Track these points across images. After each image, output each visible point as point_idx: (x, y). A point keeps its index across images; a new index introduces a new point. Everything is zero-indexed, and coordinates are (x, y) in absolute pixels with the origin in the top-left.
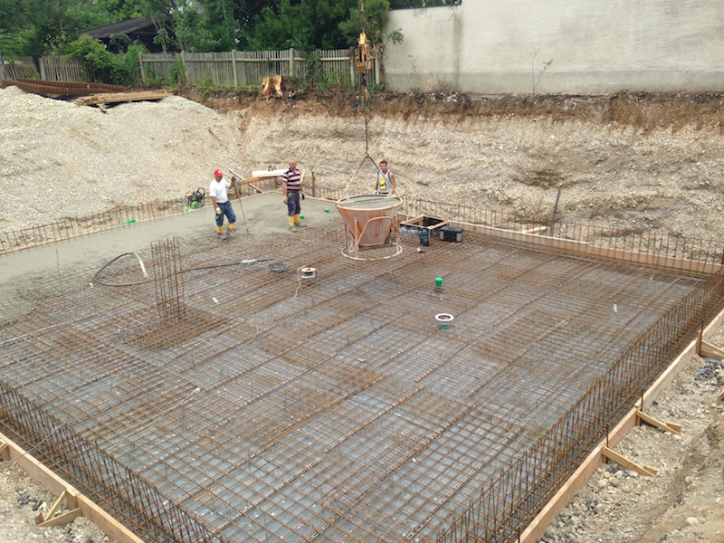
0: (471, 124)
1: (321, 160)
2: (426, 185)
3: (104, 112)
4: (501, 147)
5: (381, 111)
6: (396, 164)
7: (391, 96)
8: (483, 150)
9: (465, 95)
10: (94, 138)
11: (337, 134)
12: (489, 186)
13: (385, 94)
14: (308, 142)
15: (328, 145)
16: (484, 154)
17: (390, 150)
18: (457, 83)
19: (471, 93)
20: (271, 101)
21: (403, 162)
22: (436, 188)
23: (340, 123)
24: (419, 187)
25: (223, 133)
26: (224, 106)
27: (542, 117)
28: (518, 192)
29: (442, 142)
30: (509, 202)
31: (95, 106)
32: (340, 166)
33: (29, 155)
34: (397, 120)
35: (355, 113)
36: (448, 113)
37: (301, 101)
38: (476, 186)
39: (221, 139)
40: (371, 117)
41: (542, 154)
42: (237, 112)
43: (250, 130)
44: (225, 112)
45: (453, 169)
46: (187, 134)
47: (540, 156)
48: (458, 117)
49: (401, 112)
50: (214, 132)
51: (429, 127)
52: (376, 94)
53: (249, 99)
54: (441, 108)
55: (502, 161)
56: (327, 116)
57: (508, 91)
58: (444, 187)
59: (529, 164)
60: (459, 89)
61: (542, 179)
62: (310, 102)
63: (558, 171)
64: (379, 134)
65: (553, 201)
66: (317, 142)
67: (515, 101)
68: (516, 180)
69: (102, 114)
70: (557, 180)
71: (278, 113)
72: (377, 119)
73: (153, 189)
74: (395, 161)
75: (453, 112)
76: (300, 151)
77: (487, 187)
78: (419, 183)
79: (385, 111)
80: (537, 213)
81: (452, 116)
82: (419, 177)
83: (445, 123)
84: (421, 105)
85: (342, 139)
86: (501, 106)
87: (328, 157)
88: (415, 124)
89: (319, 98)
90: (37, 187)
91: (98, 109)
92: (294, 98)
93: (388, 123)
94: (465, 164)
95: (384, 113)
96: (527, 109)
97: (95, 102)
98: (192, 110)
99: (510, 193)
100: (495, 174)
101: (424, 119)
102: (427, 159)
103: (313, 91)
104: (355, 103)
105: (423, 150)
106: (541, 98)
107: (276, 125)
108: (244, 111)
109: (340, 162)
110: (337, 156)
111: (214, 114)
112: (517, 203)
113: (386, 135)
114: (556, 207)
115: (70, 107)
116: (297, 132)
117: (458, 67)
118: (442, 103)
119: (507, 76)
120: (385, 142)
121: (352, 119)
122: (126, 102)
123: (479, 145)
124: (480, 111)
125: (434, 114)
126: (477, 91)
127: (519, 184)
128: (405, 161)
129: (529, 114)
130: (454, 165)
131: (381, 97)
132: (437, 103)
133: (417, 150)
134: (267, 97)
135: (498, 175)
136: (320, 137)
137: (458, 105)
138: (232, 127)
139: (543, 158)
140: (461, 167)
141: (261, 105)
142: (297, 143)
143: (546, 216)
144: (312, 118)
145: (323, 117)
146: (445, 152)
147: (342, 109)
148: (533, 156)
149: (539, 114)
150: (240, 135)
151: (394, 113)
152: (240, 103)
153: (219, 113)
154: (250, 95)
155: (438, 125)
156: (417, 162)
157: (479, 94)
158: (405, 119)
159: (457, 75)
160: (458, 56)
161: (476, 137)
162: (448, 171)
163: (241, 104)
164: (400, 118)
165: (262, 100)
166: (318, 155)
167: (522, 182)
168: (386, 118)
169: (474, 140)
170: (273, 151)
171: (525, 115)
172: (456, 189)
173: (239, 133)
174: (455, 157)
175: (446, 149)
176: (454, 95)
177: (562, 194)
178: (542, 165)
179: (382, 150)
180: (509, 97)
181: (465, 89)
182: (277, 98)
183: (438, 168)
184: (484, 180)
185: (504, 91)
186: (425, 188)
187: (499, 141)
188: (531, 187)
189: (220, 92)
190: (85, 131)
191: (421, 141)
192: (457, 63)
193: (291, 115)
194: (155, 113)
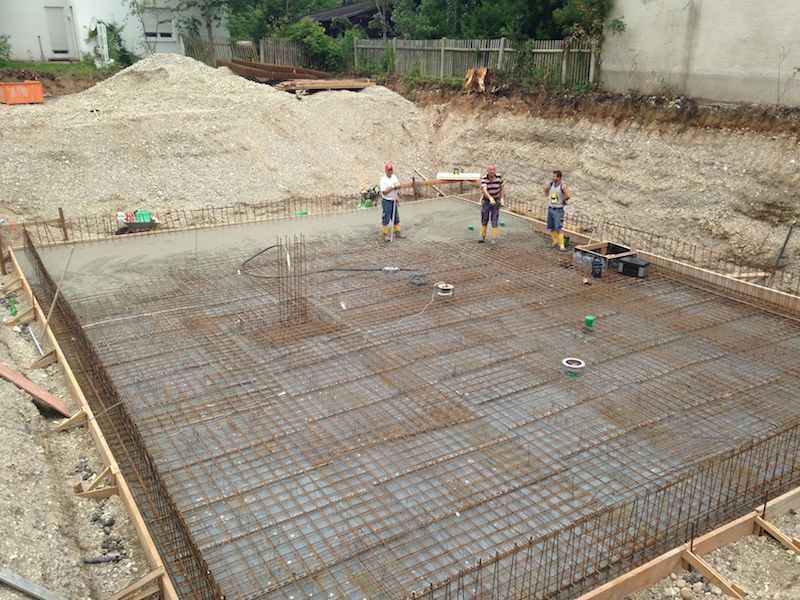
0: (694, 136)
1: (513, 166)
2: (626, 205)
3: (300, 99)
4: (725, 168)
5: (590, 114)
6: (596, 178)
7: (605, 96)
8: (703, 170)
9: (693, 101)
10: (283, 125)
11: (537, 138)
12: (703, 214)
13: (597, 95)
14: (503, 145)
15: (523, 149)
16: (702, 174)
17: (592, 161)
18: (685, 85)
19: (699, 99)
20: (472, 96)
21: (604, 176)
22: (637, 210)
23: (541, 125)
24: (616, 207)
25: (416, 129)
26: (425, 99)
27: (784, 135)
28: (738, 225)
29: (653, 155)
30: (725, 237)
31: (293, 92)
32: (533, 175)
33: (219, 137)
34: (606, 125)
35: (560, 115)
36: (668, 122)
37: (504, 98)
38: (686, 213)
39: (413, 134)
40: (577, 120)
41: (776, 182)
42: (435, 106)
43: (444, 127)
44: (424, 106)
45: (661, 190)
46: (379, 127)
47: (773, 184)
48: (679, 126)
49: (613, 116)
50: (407, 127)
51: (642, 136)
52: (587, 93)
53: (452, 92)
54: (660, 115)
55: (724, 185)
56: (528, 116)
57: (747, 100)
58: (647, 210)
59: (757, 192)
60: (686, 93)
61: (770, 213)
62: (513, 99)
63: (793, 205)
64: (583, 141)
65: (780, 241)
66: (513, 145)
67: (753, 113)
68: (738, 210)
69: (297, 100)
70: (790, 216)
71: (476, 110)
72: (584, 123)
73: (331, 182)
74: (596, 174)
75: (674, 120)
76: (494, 154)
77: (700, 216)
78: (619, 202)
79: (595, 114)
80: (758, 254)
81: (672, 125)
82: (620, 195)
83: (662, 133)
84: (637, 109)
85: (540, 144)
86: (733, 117)
87: (522, 163)
88: (626, 131)
89: (524, 95)
90: (220, 170)
91: (294, 96)
92: (497, 93)
93: (596, 128)
94: (676, 185)
95: (593, 116)
96: (767, 123)
97: (293, 88)
98: (389, 102)
99: (727, 226)
100: (713, 200)
101: (638, 126)
102: (634, 175)
103: (520, 86)
104: (561, 103)
105: (630, 163)
106: (787, 112)
107: (472, 124)
108: (444, 105)
109: (534, 170)
110: (533, 164)
111: (412, 106)
112: (734, 240)
113: (590, 143)
114: (783, 250)
115: (269, 92)
116: (494, 132)
117: (688, 66)
118: (663, 108)
119: (749, 80)
120: (588, 149)
121: (556, 120)
122: (325, 90)
123: (698, 163)
124: (707, 122)
125: (650, 121)
126: (707, 97)
127: (741, 216)
128: (607, 175)
129: (768, 130)
130: (664, 185)
131: (593, 97)
132: (656, 108)
133: (623, 163)
134: (469, 91)
135: (716, 203)
136: (517, 139)
137: (680, 112)
138: (427, 123)
139: (777, 187)
140: (671, 187)
141: (461, 100)
142: (492, 145)
143: (769, 259)
144: (512, 118)
145: (524, 117)
146: (655, 169)
147: (546, 108)
148: (763, 183)
149: (780, 132)
150: (433, 132)
151: (604, 117)
152: (442, 96)
153: (418, 106)
154: (454, 88)
155: (652, 135)
156: (621, 177)
157: (710, 101)
158: (616, 125)
159: (686, 76)
160: (689, 53)
161: (696, 153)
162: (656, 191)
163: (443, 98)
164: (610, 124)
165: (463, 94)
166: (512, 160)
167: (745, 214)
168: (593, 122)
169: (694, 156)
170: (465, 152)
171: (762, 130)
172: (661, 213)
173: (433, 130)
174: (666, 176)
175: (657, 164)
176: (679, 100)
177: (794, 234)
178: (773, 196)
179: (582, 160)
180: (746, 106)
181: (693, 94)
182: (479, 93)
183: (643, 187)
184: (698, 206)
185: (742, 99)
186: (625, 209)
187: (724, 160)
188: (756, 222)
189: (425, 83)
190: (276, 117)
191: (629, 153)
192: (687, 62)
193: (490, 113)
194: (349, 102)
